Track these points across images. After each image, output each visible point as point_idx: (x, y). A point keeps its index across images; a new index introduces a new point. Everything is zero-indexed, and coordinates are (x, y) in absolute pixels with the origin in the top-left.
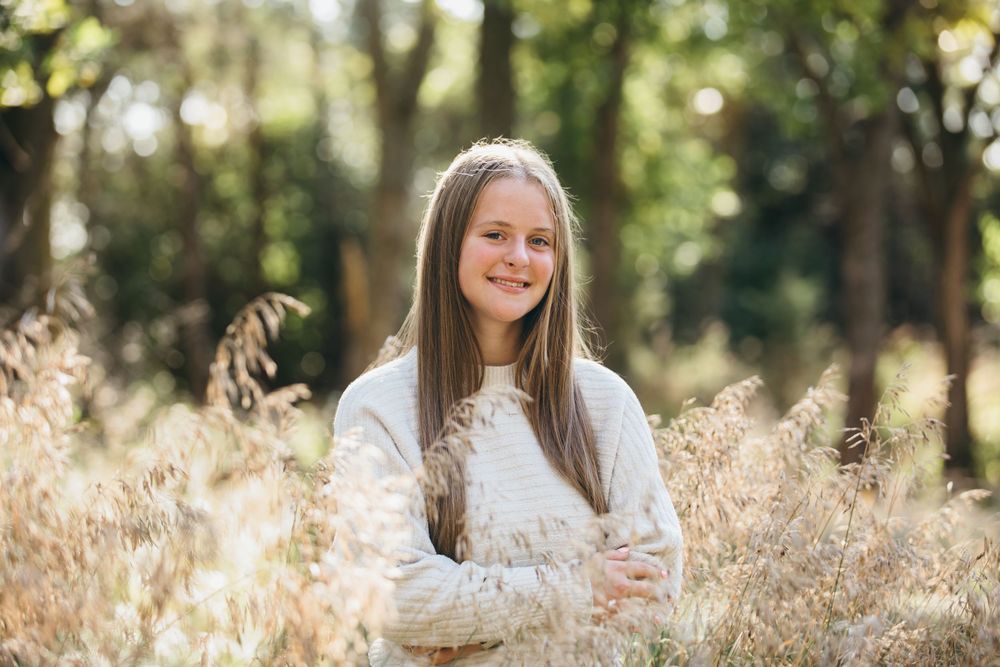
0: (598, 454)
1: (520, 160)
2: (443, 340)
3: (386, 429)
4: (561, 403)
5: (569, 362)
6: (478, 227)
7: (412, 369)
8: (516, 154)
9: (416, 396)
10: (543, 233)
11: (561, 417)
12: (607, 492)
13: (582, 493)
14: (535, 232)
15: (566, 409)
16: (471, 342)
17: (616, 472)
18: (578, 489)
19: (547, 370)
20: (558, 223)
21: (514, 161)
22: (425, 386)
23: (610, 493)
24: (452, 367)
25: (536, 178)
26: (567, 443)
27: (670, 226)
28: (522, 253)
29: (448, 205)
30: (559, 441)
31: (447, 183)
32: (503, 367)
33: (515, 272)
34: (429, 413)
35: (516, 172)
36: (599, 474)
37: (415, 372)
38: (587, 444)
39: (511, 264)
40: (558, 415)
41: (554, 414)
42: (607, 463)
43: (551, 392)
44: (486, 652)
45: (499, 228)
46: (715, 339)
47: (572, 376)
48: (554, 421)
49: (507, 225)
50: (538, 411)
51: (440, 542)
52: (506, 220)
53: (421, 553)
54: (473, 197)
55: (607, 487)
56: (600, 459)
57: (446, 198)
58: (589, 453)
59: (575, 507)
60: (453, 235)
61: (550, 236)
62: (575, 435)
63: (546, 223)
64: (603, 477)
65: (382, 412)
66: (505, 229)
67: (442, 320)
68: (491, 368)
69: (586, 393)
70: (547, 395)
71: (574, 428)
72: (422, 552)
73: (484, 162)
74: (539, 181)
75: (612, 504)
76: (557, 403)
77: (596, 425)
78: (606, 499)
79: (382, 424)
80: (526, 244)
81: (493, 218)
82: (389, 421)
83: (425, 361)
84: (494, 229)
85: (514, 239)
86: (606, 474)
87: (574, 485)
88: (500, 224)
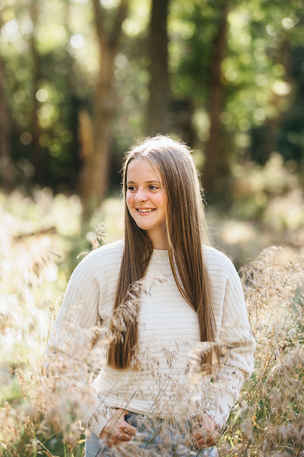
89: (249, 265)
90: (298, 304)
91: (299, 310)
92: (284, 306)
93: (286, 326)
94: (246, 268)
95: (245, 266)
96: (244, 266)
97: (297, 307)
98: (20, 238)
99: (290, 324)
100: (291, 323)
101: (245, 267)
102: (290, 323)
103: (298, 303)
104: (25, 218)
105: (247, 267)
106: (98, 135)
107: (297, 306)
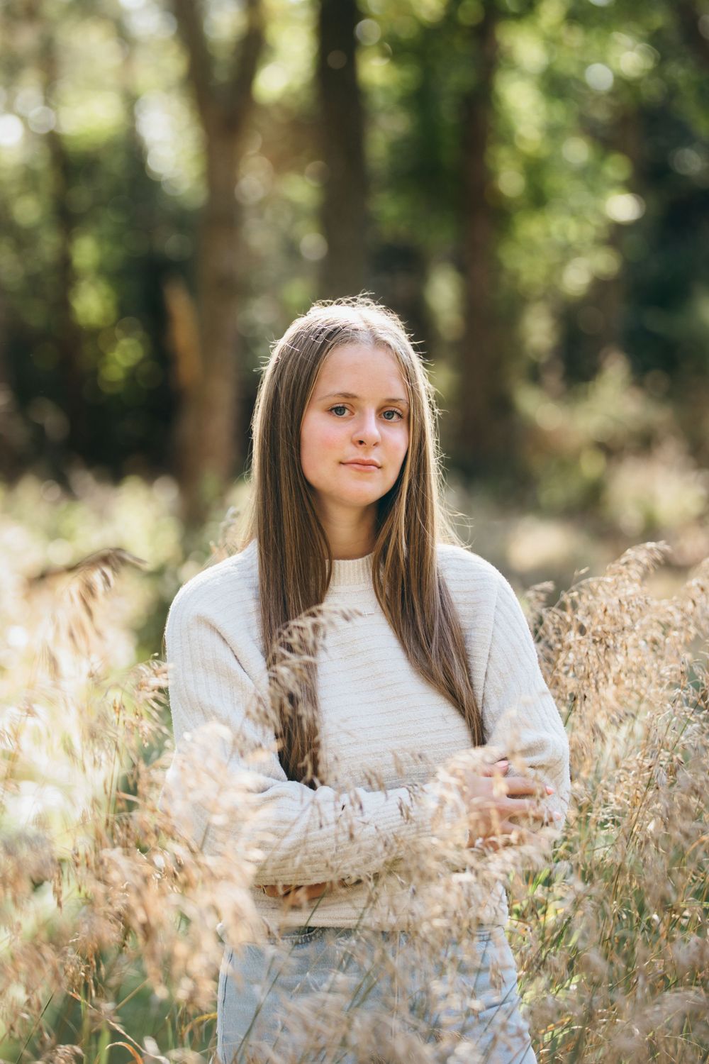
0: (468, 655)
1: (365, 322)
2: (287, 533)
3: (224, 639)
4: (426, 597)
5: (432, 550)
6: (320, 400)
7: (252, 567)
8: (361, 316)
9: (257, 599)
10: (396, 404)
11: (426, 615)
12: (480, 698)
13: (452, 702)
14: (387, 404)
15: (432, 605)
16: (317, 534)
17: (489, 675)
18: (447, 697)
19: (407, 560)
20: (412, 392)
21: (360, 325)
22: (268, 584)
23: (483, 699)
24: (298, 561)
25: (385, 342)
26: (433, 646)
27: (558, 238)
28: (372, 428)
29: (285, 380)
30: (424, 643)
31: (282, 354)
32: (356, 561)
33: (367, 452)
34: (272, 617)
35: (363, 336)
36: (470, 678)
37: (256, 570)
38: (455, 645)
39: (361, 442)
40: (423, 612)
41: (418, 611)
42: (479, 666)
43: (414, 585)
44: (350, 889)
45: (344, 400)
46: (615, 371)
47: (435, 566)
48: (419, 618)
49: (354, 397)
50: (400, 609)
51: (291, 766)
52: (352, 391)
53: (270, 781)
54: (313, 368)
55: (480, 693)
56: (471, 661)
57: (283, 370)
58: (458, 655)
59: (444, 718)
60: (292, 411)
61: (404, 406)
62: (442, 636)
63: (398, 392)
64: (475, 683)
65: (219, 620)
66: (350, 401)
67: (285, 509)
68: (341, 562)
69: (452, 586)
70: (409, 589)
71: (441, 628)
72: (270, 779)
73: (323, 326)
74: (389, 346)
75: (486, 712)
76: (421, 599)
77: (465, 622)
78: (480, 706)
79: (219, 634)
80: (377, 418)
81: (338, 389)
82: (228, 630)
83: (267, 556)
84: (339, 401)
85: (363, 413)
86: (479, 678)
87: (442, 693)
88: (347, 396)
89: (581, 586)
90: (702, 667)
91: (704, 682)
92: (668, 673)
93: (675, 719)
94: (575, 594)
95: (573, 588)
96: (570, 590)
97: (699, 675)
98: (42, 578)
99: (685, 716)
100: (686, 712)
101: (572, 592)
102: (683, 714)
103: (702, 664)
104: (54, 534)
105: (578, 591)
106: (210, 334)
107: (698, 671)
